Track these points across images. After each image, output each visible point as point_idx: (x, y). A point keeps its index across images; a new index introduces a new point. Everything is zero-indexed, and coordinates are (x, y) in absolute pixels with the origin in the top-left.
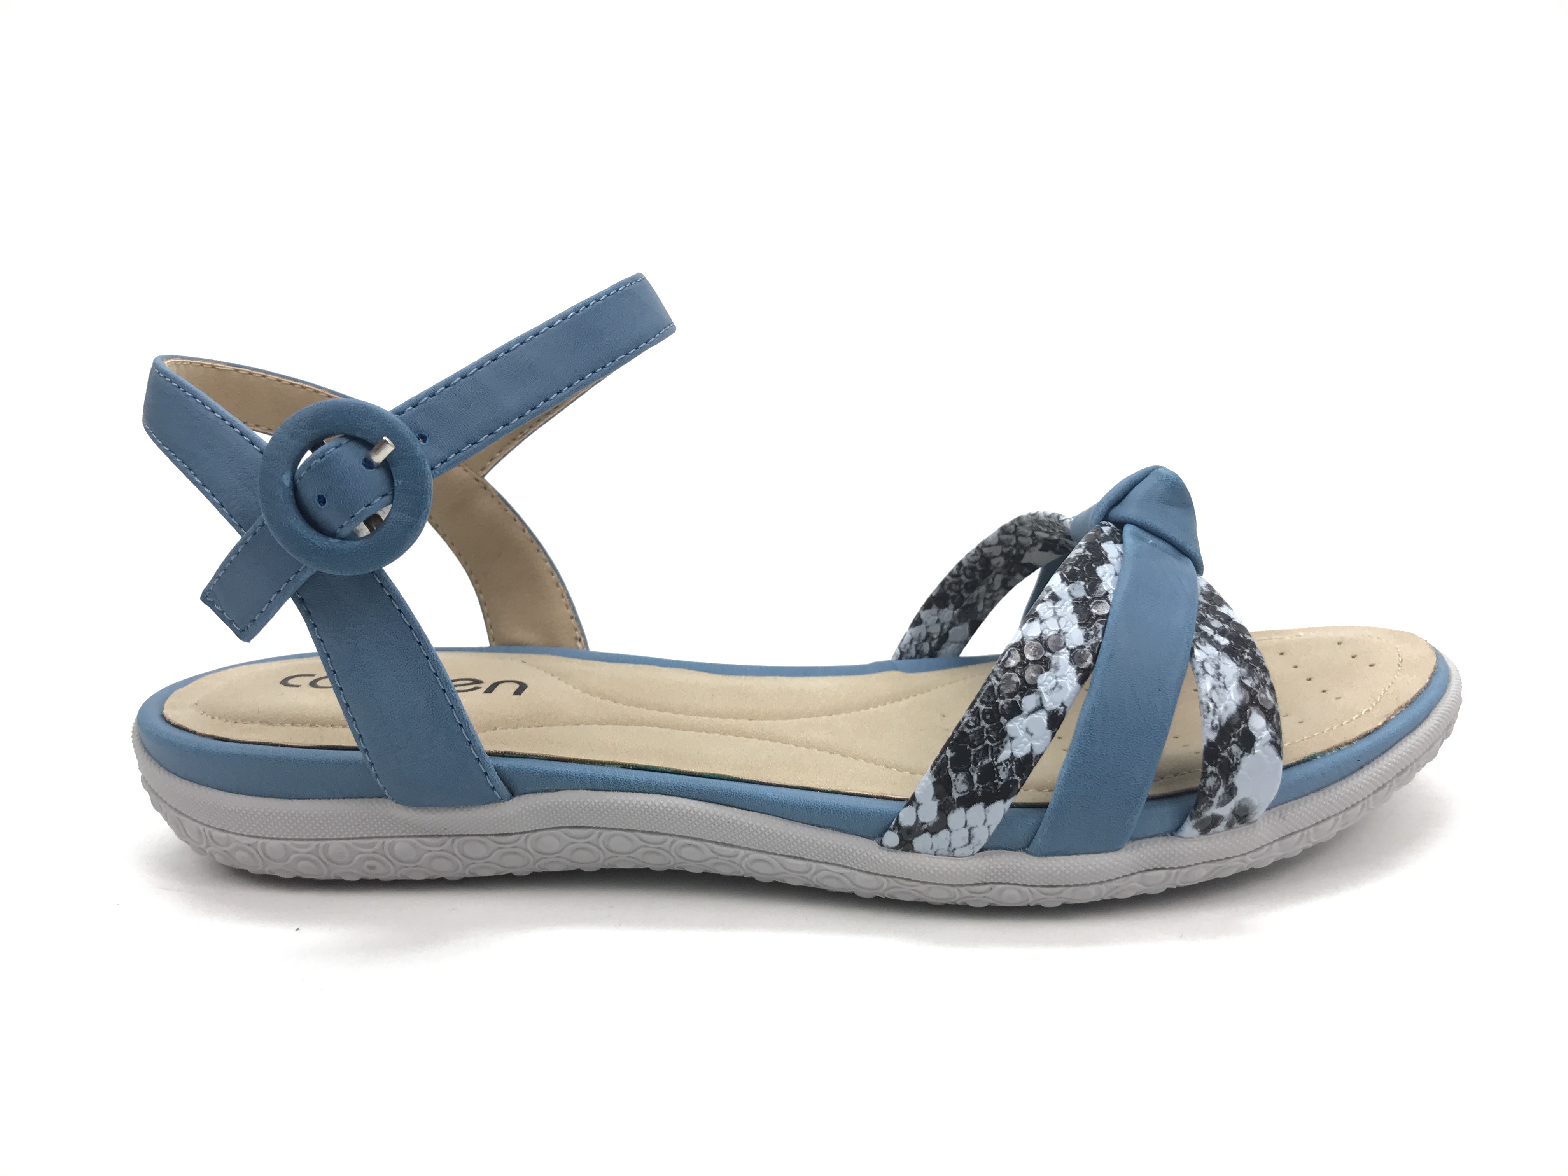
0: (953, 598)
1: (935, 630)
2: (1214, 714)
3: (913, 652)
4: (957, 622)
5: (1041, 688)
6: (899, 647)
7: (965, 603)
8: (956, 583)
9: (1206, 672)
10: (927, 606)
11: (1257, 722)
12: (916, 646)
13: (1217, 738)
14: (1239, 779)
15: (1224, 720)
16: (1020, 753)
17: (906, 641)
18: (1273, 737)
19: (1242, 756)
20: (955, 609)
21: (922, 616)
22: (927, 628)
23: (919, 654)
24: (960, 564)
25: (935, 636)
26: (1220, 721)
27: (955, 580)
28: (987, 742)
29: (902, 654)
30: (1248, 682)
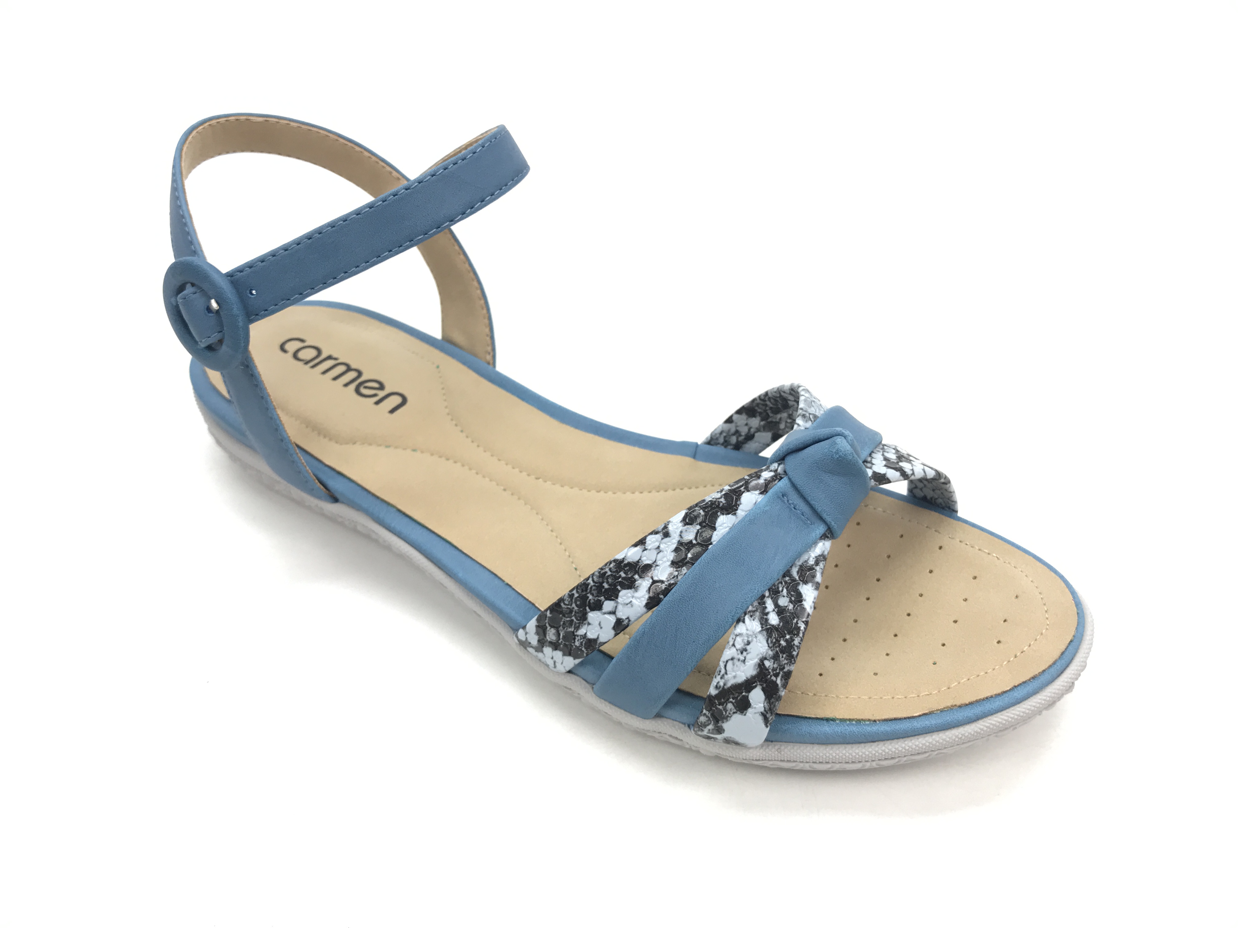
0: (760, 413)
1: (744, 431)
2: (721, 678)
3: (721, 440)
4: (762, 429)
6: (711, 434)
7: (770, 420)
8: (763, 405)
9: (734, 645)
10: (739, 412)
11: (757, 697)
12: (725, 437)
13: (716, 695)
14: (726, 725)
15: (729, 685)
16: (590, 636)
17: (719, 431)
18: (765, 710)
19: (734, 713)
20: (762, 420)
21: (734, 418)
22: (737, 426)
23: (726, 443)
24: (766, 394)
25: (743, 434)
26: (725, 684)
27: (762, 402)
28: (573, 618)
29: (711, 441)
30: (767, 664)
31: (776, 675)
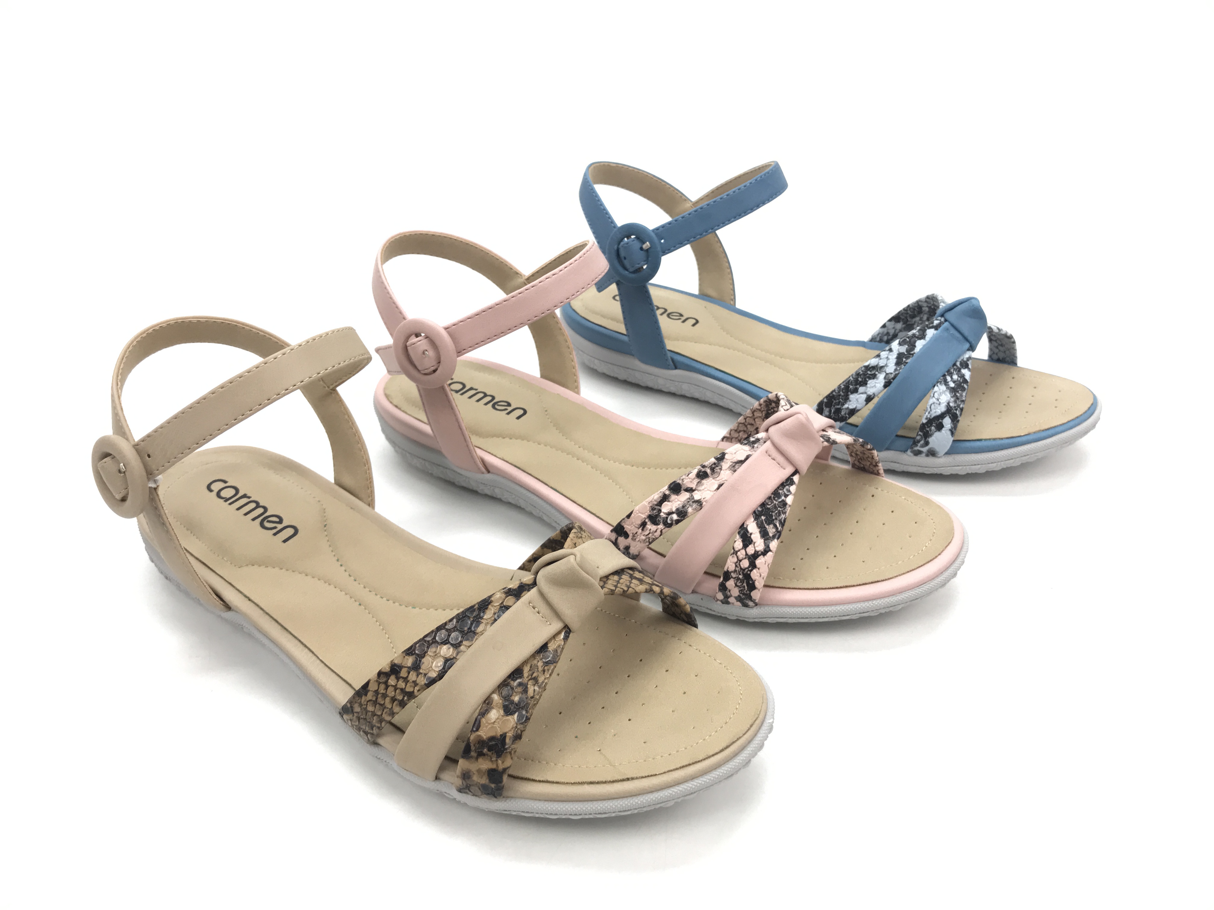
0: (903, 319)
1: (892, 332)
2: (929, 413)
3: (878, 339)
4: (903, 330)
5: (868, 385)
6: (872, 336)
7: (908, 323)
8: (905, 313)
9: (934, 396)
10: (890, 320)
11: (947, 422)
12: (880, 337)
13: (926, 423)
14: (931, 440)
15: (932, 416)
17: (877, 333)
18: (951, 428)
19: (936, 432)
20: (904, 324)
21: (887, 324)
22: (888, 330)
23: (881, 341)
24: (909, 306)
25: (891, 334)
26: (930, 416)
28: (841, 400)
29: (873, 340)
30: (951, 404)
31: (956, 410)
